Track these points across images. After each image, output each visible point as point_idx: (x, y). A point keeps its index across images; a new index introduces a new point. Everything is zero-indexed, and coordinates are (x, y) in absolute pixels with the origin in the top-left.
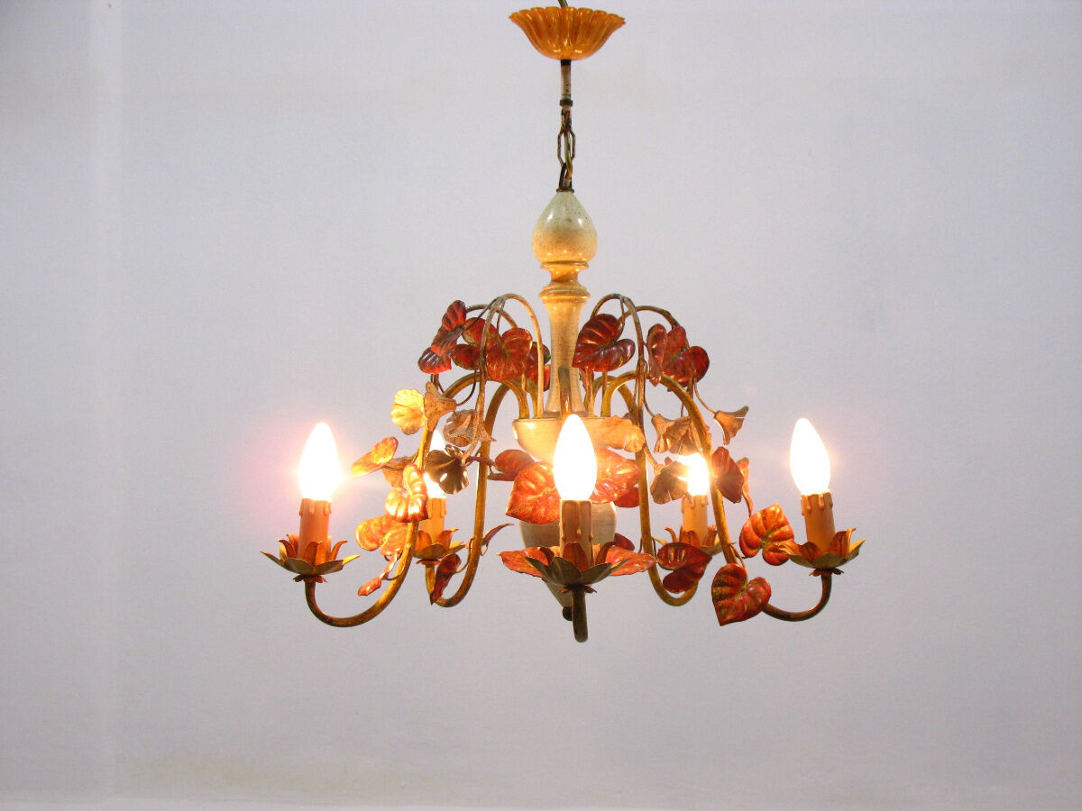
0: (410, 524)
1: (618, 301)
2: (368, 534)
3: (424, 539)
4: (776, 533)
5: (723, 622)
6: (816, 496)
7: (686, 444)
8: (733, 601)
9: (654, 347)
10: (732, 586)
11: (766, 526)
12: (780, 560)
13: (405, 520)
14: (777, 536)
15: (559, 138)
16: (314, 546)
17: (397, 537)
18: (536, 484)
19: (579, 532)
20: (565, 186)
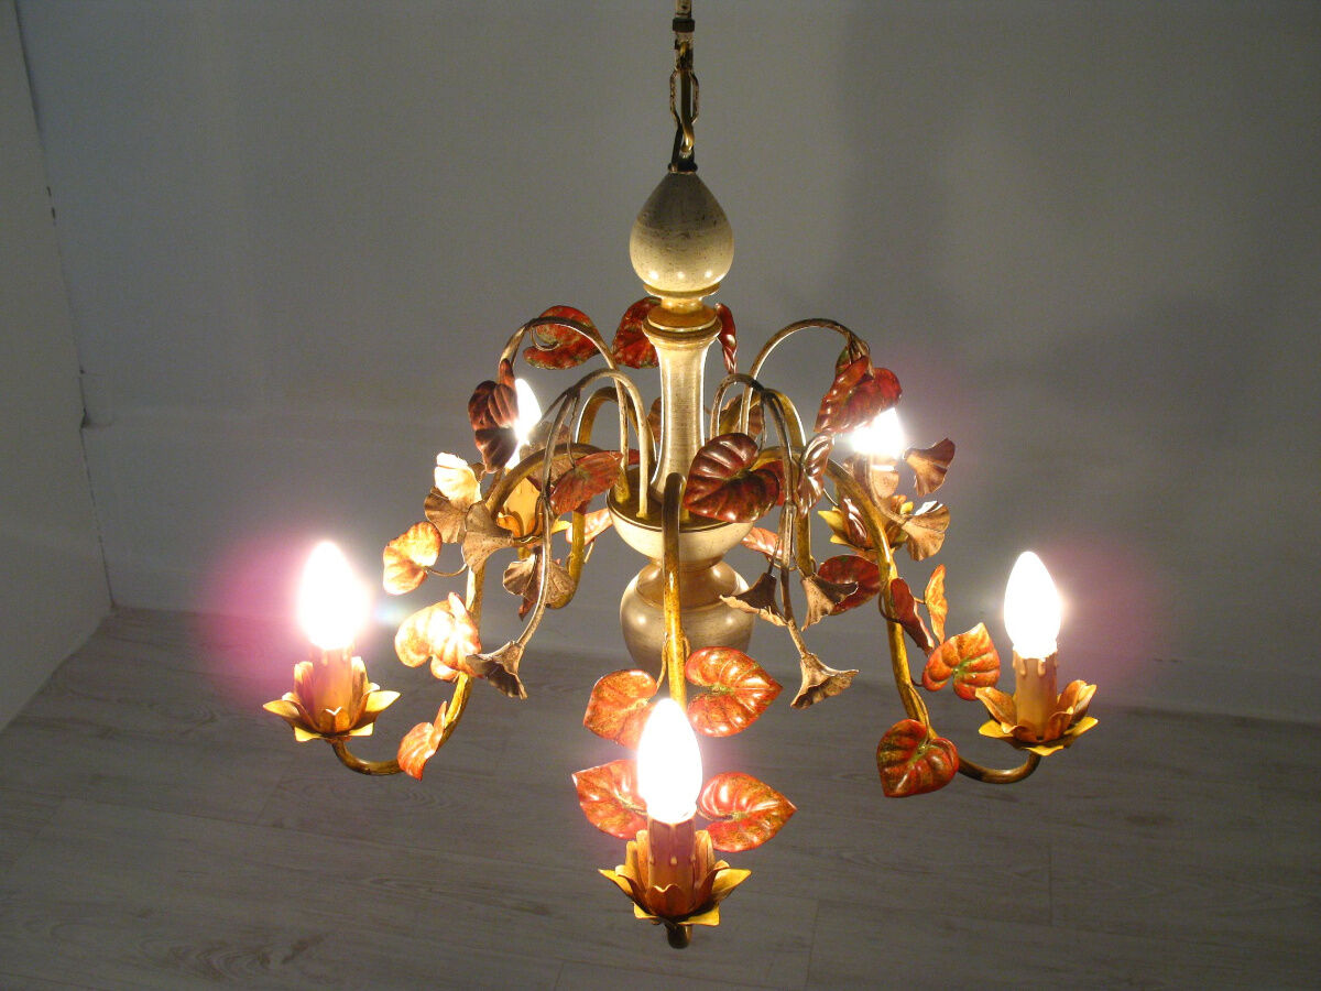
2: (415, 640)
4: (975, 662)
6: (1035, 660)
8: (905, 768)
10: (905, 749)
11: (961, 655)
14: (976, 666)
15: (672, 80)
19: (674, 861)
20: (684, 164)
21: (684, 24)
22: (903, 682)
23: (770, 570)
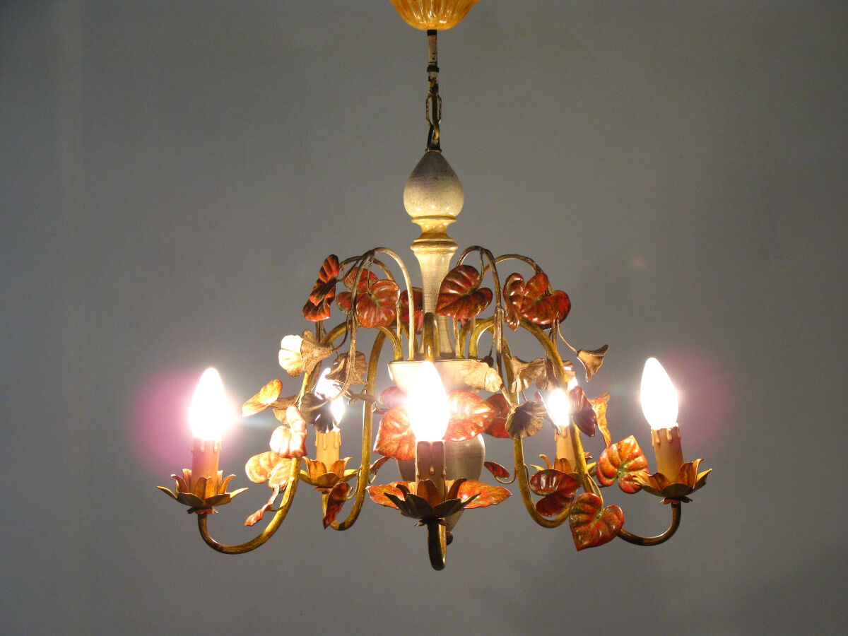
0: (294, 460)
1: (477, 253)
2: (258, 467)
3: (320, 468)
4: (631, 463)
5: (580, 548)
6: (665, 430)
7: (551, 381)
8: (589, 527)
9: (512, 294)
10: (587, 513)
11: (622, 458)
12: (635, 489)
13: (288, 456)
14: (631, 467)
15: (427, 101)
16: (204, 481)
17: (283, 470)
18: (400, 423)
19: (432, 470)
20: (434, 147)
21: (433, 68)
22: (583, 472)
23: (490, 354)
